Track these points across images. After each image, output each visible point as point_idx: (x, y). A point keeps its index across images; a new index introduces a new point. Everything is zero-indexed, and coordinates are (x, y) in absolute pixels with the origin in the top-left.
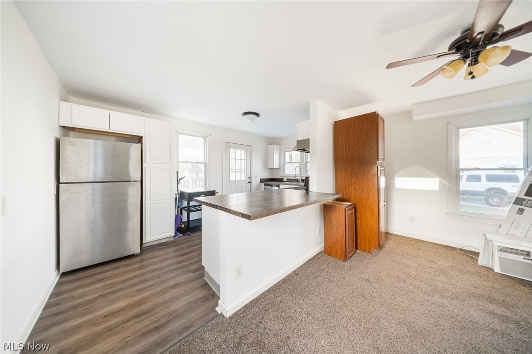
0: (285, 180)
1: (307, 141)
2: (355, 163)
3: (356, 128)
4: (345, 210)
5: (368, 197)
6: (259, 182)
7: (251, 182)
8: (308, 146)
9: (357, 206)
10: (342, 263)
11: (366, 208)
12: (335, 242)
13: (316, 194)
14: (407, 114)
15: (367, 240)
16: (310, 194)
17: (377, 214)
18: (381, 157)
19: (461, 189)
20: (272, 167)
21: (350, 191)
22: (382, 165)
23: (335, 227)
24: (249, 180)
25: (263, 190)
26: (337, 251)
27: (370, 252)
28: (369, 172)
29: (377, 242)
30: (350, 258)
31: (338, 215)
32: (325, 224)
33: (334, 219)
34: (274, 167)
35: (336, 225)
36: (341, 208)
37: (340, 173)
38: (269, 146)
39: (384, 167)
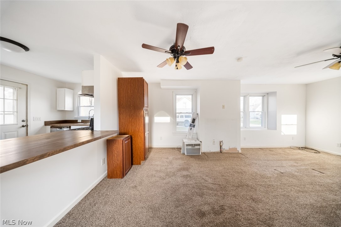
0: (79, 121)
1: (91, 88)
2: (132, 108)
3: (132, 85)
4: (123, 141)
5: (139, 130)
6: (43, 124)
7: (27, 126)
8: (93, 92)
9: (133, 136)
10: (120, 180)
11: (138, 136)
12: (116, 167)
13: (100, 132)
14: (158, 84)
15: (138, 157)
16: (95, 133)
17: (143, 140)
18: (145, 105)
19: (177, 121)
20: (63, 109)
21: (129, 127)
22: (147, 110)
23: (116, 155)
24: (24, 124)
25: (49, 132)
26: (117, 173)
27: (140, 164)
28: (139, 114)
29: (143, 157)
30: (126, 175)
31: (118, 146)
32: (108, 155)
33: (115, 150)
34: (66, 110)
35: (116, 154)
36: (120, 141)
37: (122, 115)
38: (58, 89)
39: (148, 111)
